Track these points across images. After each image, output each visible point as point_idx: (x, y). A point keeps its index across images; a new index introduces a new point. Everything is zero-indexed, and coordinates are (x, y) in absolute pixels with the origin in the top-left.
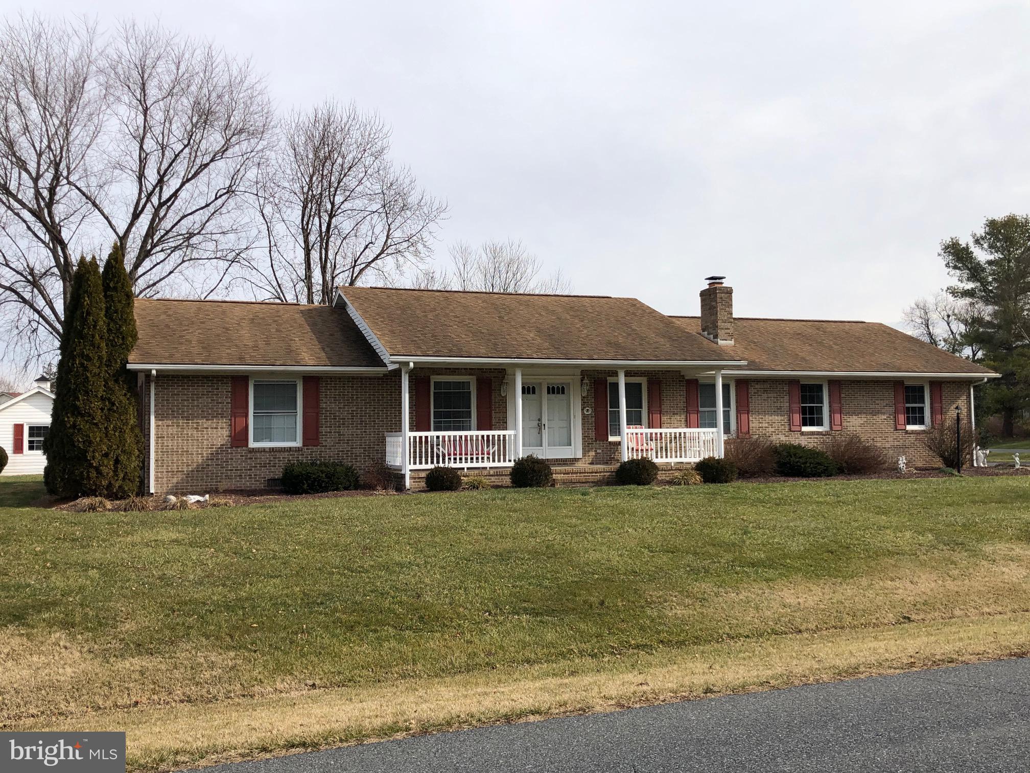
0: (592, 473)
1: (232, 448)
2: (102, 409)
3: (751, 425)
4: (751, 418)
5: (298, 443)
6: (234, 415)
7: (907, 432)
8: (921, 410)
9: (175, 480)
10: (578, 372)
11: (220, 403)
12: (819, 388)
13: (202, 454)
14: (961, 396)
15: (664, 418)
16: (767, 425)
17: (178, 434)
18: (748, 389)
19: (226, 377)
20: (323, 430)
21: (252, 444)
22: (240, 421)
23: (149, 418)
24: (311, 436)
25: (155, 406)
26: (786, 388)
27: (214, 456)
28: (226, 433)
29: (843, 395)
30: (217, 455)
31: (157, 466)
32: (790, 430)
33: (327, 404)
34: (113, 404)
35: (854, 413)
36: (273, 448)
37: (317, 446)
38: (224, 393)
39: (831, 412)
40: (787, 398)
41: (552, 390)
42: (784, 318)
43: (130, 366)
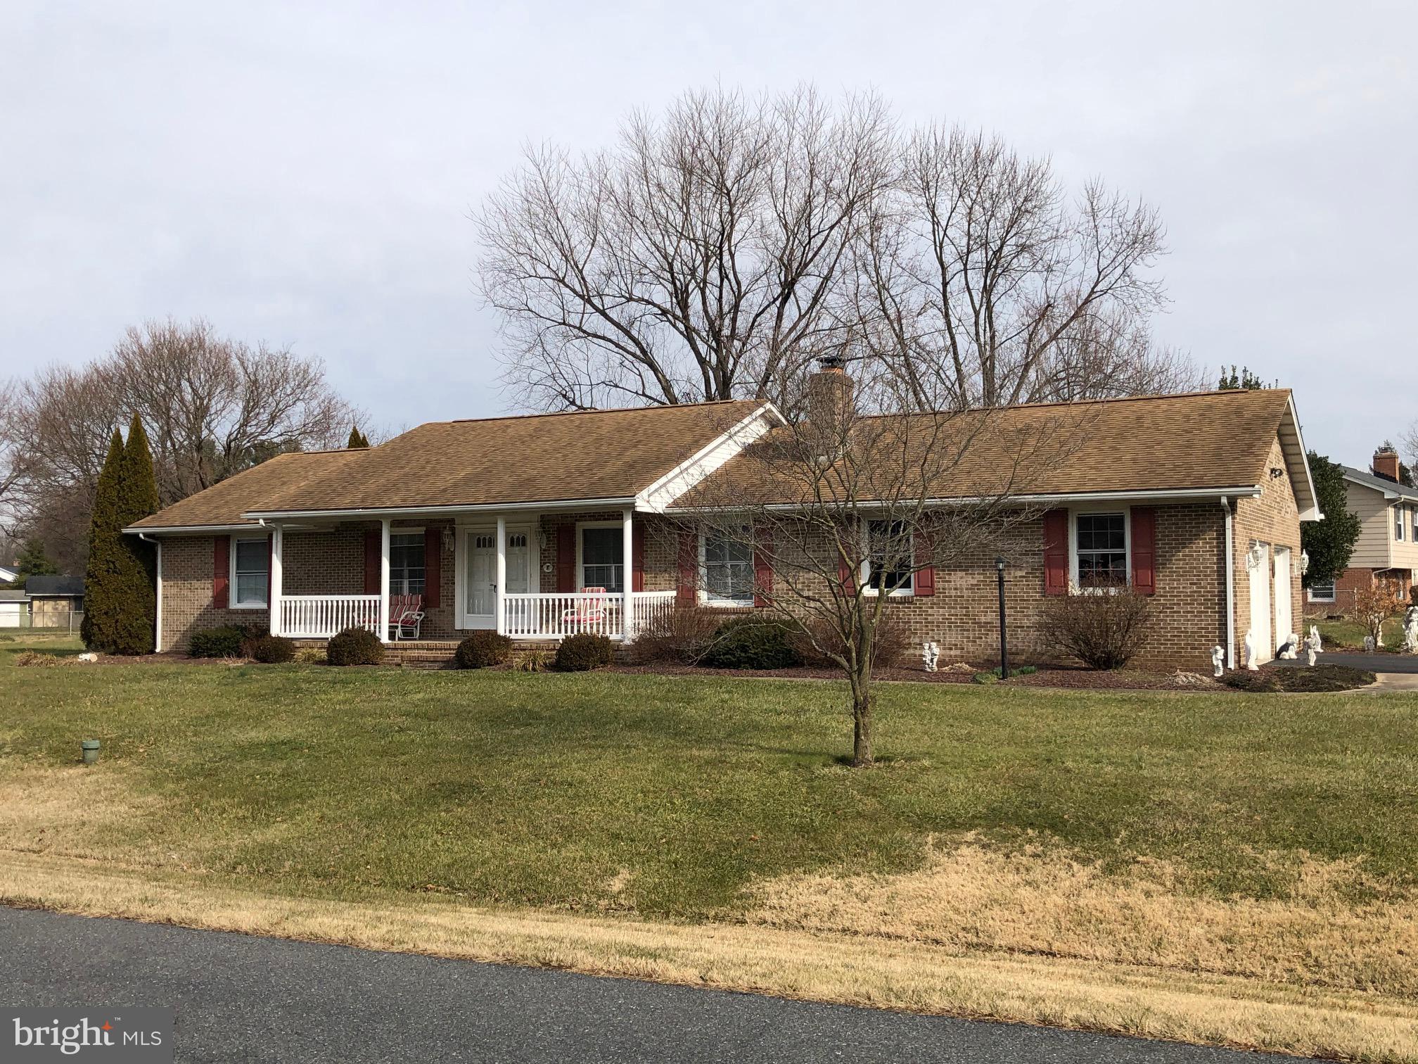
1: (217, 608)
3: (774, 586)
4: (775, 576)
5: (265, 606)
6: (217, 575)
8: (1123, 556)
9: (175, 639)
10: (536, 517)
11: (207, 564)
13: (194, 614)
14: (1204, 532)
15: (647, 577)
16: (800, 586)
17: (177, 595)
18: (772, 532)
19: (209, 537)
21: (234, 605)
22: (222, 583)
25: (162, 567)
26: (834, 529)
27: (202, 617)
28: (210, 593)
29: (937, 537)
30: (205, 615)
31: (163, 625)
32: (839, 594)
34: (115, 567)
35: (958, 567)
36: (244, 610)
38: (209, 555)
39: (916, 564)
40: (834, 544)
43: (125, 531)
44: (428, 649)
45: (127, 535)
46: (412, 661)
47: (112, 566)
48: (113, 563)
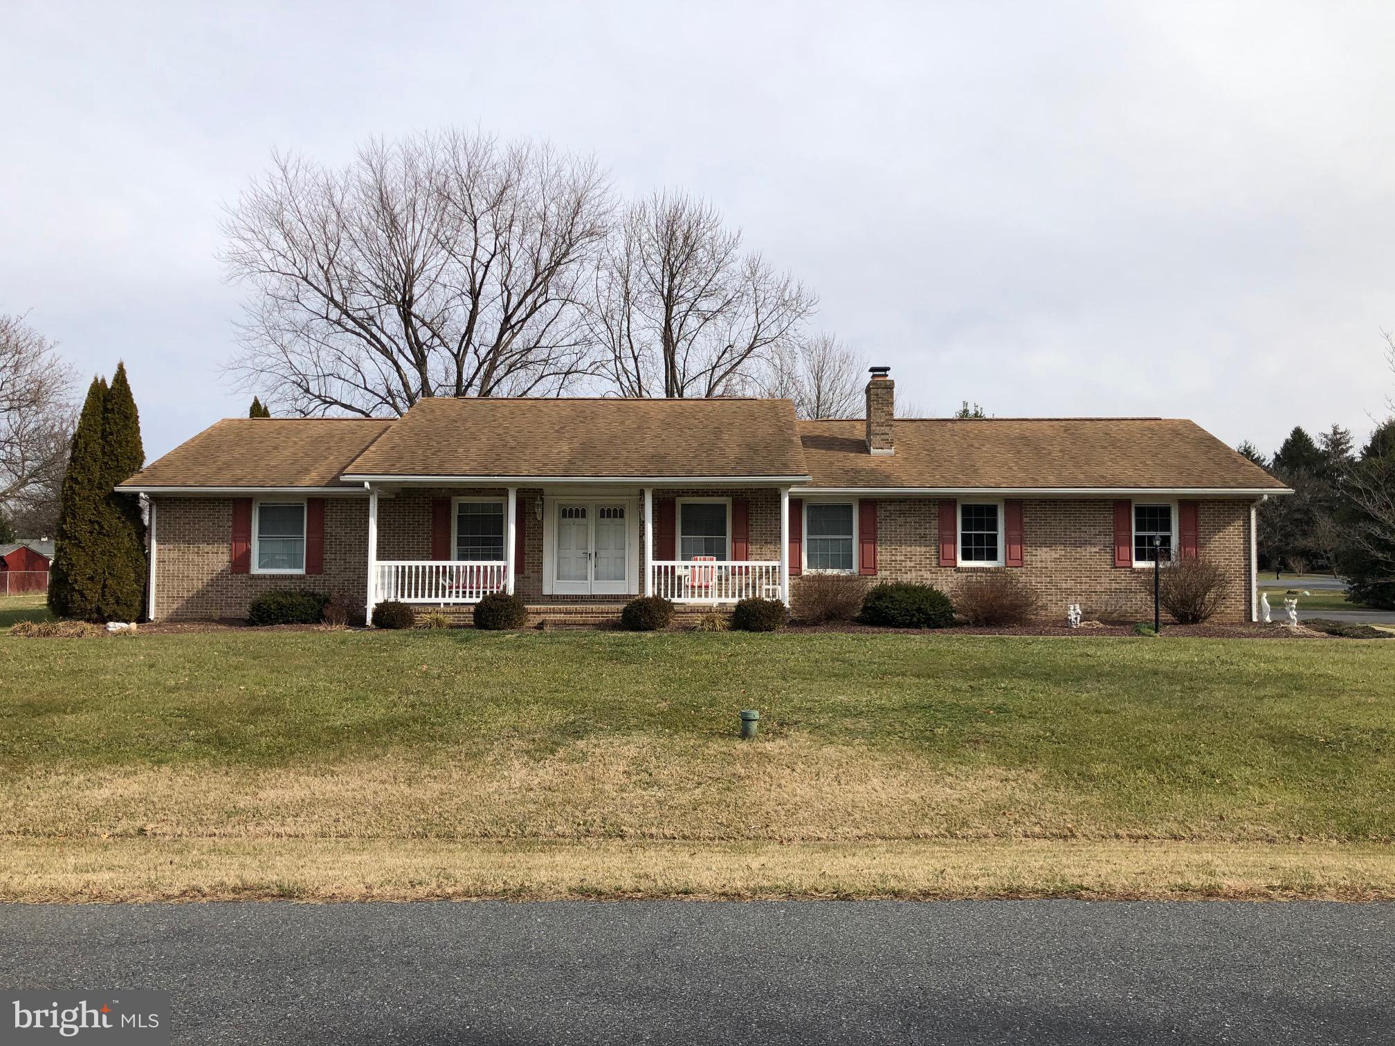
0: (602, 613)
1: (232, 574)
2: (91, 532)
3: (878, 558)
4: (879, 549)
5: (301, 572)
6: (235, 540)
7: (1133, 571)
8: (1165, 540)
9: (175, 606)
11: (221, 526)
12: (992, 510)
13: (202, 579)
15: (752, 548)
16: (903, 558)
17: (179, 559)
18: (875, 512)
19: (228, 499)
20: (327, 556)
21: (256, 570)
22: (242, 547)
23: (150, 544)
24: (315, 565)
25: (157, 529)
26: (935, 510)
27: (213, 583)
28: (226, 558)
29: (1025, 520)
30: (217, 581)
31: (158, 591)
32: (939, 565)
33: (331, 527)
34: (102, 527)
35: (1044, 544)
36: (273, 575)
37: (321, 573)
38: (225, 518)
39: (1008, 541)
40: (935, 523)
41: (606, 513)
42: (1029, 417)
43: (117, 489)
44: (565, 613)
45: (119, 493)
46: (555, 624)
47: (97, 527)
48: (99, 523)
